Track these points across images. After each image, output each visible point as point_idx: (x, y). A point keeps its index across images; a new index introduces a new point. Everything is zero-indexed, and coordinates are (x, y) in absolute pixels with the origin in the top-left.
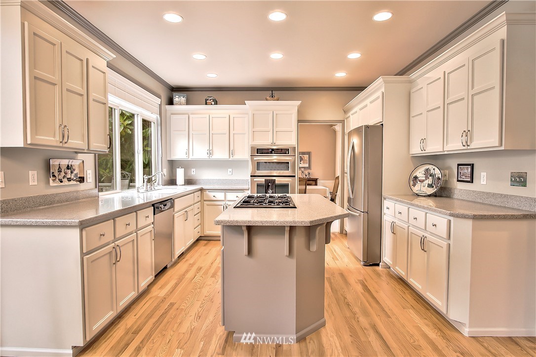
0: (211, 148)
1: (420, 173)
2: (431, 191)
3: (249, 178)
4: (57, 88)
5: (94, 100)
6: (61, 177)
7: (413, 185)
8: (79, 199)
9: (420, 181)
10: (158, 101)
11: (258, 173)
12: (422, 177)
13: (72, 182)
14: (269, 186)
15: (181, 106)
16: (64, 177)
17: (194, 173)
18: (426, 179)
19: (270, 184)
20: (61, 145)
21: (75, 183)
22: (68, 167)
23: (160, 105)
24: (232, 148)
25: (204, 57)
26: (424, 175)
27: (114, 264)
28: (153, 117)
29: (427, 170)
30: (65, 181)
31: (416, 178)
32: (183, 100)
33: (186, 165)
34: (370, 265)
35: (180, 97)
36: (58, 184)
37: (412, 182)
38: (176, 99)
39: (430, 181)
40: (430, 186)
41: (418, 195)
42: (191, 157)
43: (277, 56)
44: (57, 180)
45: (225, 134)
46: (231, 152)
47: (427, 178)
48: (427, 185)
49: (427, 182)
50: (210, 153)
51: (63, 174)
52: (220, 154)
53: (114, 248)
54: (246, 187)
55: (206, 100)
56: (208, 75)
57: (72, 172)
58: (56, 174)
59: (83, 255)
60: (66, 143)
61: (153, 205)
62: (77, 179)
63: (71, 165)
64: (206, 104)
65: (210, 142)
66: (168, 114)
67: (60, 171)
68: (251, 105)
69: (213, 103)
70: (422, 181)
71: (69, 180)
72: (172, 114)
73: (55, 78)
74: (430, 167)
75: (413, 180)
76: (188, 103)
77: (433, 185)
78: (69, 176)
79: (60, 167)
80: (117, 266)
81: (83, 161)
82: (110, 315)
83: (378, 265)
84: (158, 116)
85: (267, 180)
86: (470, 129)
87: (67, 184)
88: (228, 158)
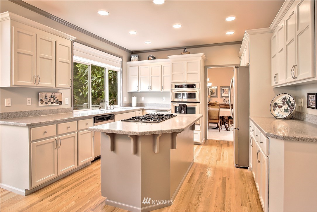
0: (151, 85)
1: (279, 101)
2: (286, 115)
3: (170, 103)
4: (33, 57)
5: (60, 61)
6: (46, 102)
7: (273, 110)
8: (58, 113)
9: (279, 107)
10: (121, 60)
11: (176, 100)
12: (280, 104)
13: (54, 104)
14: (182, 108)
15: (135, 62)
16: (49, 102)
17: (143, 100)
18: (283, 106)
19: (182, 107)
20: (35, 85)
21: (56, 104)
22: (52, 97)
23: (122, 62)
24: (162, 85)
25: (136, 33)
26: (282, 102)
27: (56, 148)
28: (118, 69)
29: (285, 99)
30: (50, 104)
31: (276, 104)
32: (136, 58)
33: (138, 95)
34: (241, 168)
35: (134, 56)
36: (44, 104)
37: (273, 108)
38: (132, 58)
39: (286, 107)
40: (286, 111)
41: (276, 118)
42: (140, 91)
43: (177, 26)
44: (44, 103)
45: (159, 77)
46: (162, 87)
47: (284, 104)
48: (283, 110)
49: (283, 108)
50: (150, 87)
51: (48, 100)
52: (156, 89)
53: (56, 140)
54: (169, 109)
55: (148, 57)
56: (146, 42)
57: (54, 99)
58: (44, 100)
59: (30, 141)
60: (38, 84)
61: (94, 118)
62: (58, 102)
63: (54, 96)
64: (148, 60)
65: (150, 81)
66: (128, 66)
67: (46, 98)
68: (172, 58)
69: (152, 59)
70: (280, 107)
71: (52, 103)
72: (130, 67)
73: (32, 52)
74: (287, 96)
75: (274, 106)
76: (139, 59)
77: (288, 110)
78: (52, 101)
79: (46, 96)
80: (58, 150)
81: (62, 93)
82: (51, 176)
83: (247, 168)
84: (121, 68)
85: (181, 104)
86: (297, 64)
87: (50, 105)
88: (160, 91)
